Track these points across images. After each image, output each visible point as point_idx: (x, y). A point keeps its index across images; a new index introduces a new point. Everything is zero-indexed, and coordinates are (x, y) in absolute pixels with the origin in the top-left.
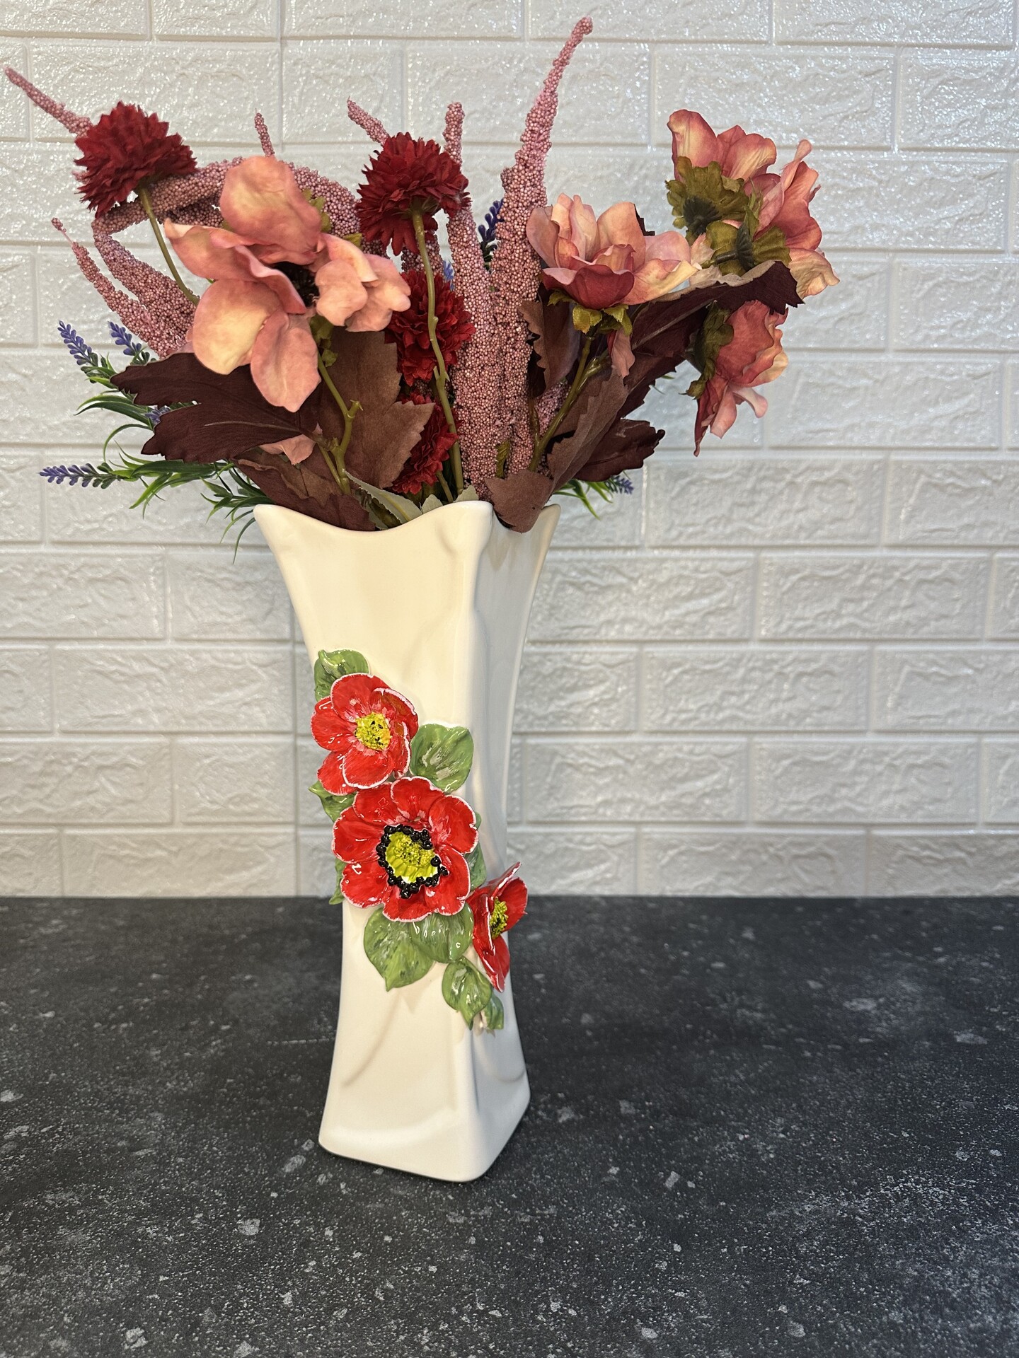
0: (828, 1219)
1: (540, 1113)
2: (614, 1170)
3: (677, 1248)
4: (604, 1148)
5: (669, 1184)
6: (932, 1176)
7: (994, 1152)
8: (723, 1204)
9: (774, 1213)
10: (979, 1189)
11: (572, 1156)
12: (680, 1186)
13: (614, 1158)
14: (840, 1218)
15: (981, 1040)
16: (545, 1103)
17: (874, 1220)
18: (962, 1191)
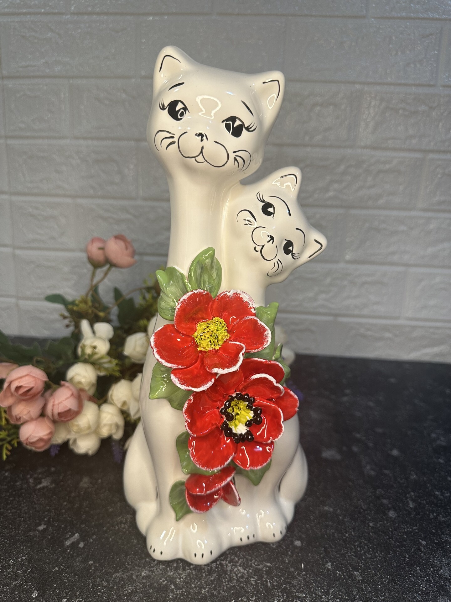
0: (152, 584)
1: (31, 481)
2: (41, 528)
3: (35, 594)
4: (49, 511)
5: (68, 543)
6: (244, 557)
7: (298, 543)
8: (91, 562)
9: (118, 575)
10: (269, 572)
11: (26, 513)
12: (74, 545)
13: (49, 519)
14: (161, 584)
15: (338, 457)
16: (40, 473)
17: (183, 587)
18: (257, 572)
